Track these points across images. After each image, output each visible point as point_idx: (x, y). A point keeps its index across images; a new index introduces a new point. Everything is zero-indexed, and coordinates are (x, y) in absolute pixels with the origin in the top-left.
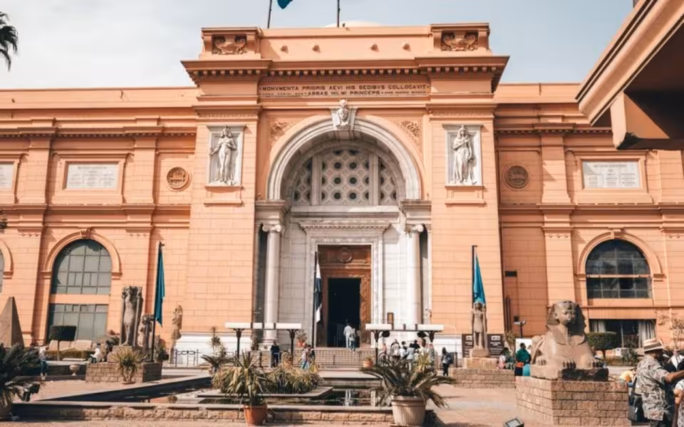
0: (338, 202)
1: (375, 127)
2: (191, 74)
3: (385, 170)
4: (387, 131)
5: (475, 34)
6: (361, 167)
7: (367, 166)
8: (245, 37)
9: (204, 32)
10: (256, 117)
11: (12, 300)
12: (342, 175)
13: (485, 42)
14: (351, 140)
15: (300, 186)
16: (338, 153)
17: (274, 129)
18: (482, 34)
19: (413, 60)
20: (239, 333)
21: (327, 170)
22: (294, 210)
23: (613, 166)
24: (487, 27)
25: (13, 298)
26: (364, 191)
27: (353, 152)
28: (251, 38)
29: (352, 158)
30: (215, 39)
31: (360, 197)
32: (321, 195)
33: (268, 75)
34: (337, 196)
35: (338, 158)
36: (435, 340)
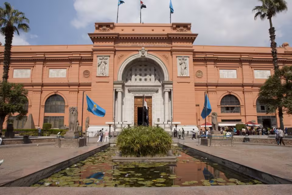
0: (141, 82)
1: (154, 57)
2: (91, 38)
3: (156, 72)
4: (158, 58)
5: (187, 26)
6: (148, 70)
7: (150, 70)
8: (110, 26)
9: (95, 24)
10: (114, 53)
11: (31, 115)
12: (142, 73)
13: (189, 29)
14: (145, 61)
15: (128, 76)
16: (141, 66)
17: (120, 57)
18: (189, 26)
19: (166, 34)
20: (110, 125)
21: (137, 71)
22: (126, 84)
23: (229, 71)
24: (190, 24)
25: (31, 114)
26: (149, 78)
27: (146, 66)
28: (111, 26)
29: (145, 67)
30: (100, 26)
31: (148, 80)
32: (135, 80)
33: (117, 39)
34: (140, 80)
35: (141, 67)
36: (177, 127)
